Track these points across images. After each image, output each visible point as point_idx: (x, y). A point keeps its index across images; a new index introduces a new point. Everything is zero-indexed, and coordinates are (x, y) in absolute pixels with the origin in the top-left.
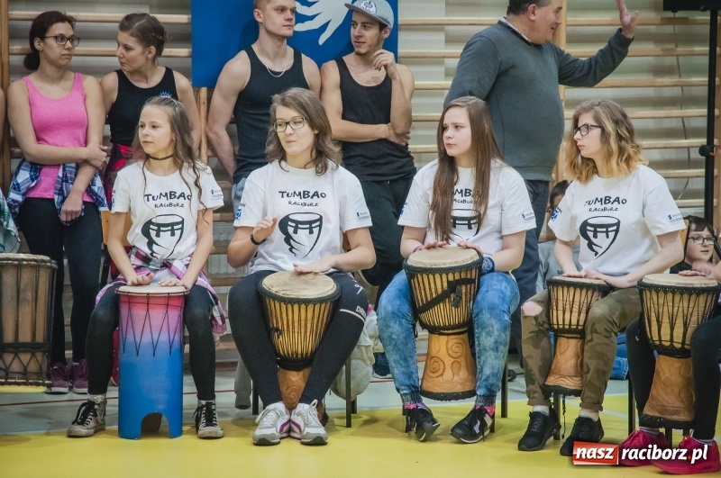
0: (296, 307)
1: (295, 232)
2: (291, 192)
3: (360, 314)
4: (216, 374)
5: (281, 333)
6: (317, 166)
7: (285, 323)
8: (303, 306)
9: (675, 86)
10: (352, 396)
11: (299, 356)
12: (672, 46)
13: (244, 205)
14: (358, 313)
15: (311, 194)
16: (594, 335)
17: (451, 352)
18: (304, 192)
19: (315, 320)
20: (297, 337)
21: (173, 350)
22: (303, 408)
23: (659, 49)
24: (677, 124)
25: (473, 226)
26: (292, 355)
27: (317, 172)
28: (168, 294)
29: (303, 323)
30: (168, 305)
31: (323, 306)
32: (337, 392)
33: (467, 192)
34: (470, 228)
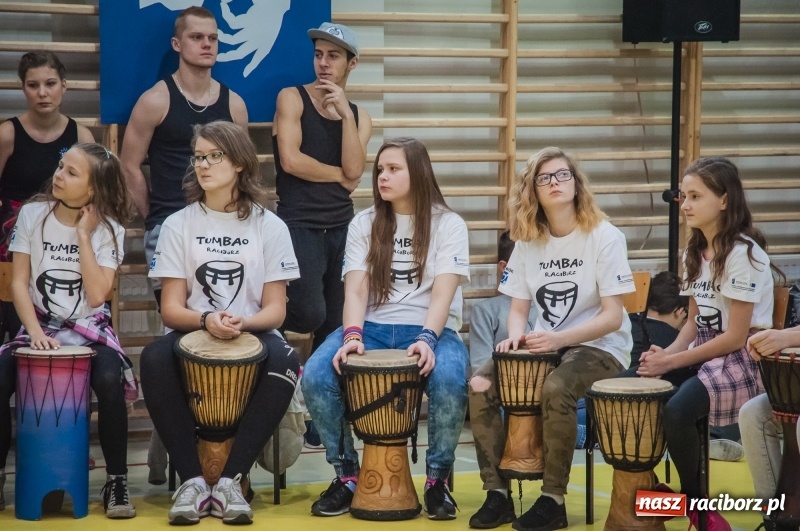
0: (218, 370)
1: (214, 282)
2: (210, 237)
3: (291, 378)
4: (129, 445)
5: (201, 399)
6: (238, 210)
7: (206, 388)
8: (226, 368)
9: (636, 124)
10: (280, 468)
11: (222, 425)
12: (633, 81)
13: (159, 253)
14: (288, 377)
15: (232, 241)
16: (550, 412)
17: (389, 465)
18: (225, 238)
19: (239, 386)
20: (219, 404)
21: (78, 419)
22: (226, 482)
23: (619, 84)
24: (638, 167)
25: (413, 280)
26: (214, 423)
27: (239, 217)
28: (74, 355)
29: (226, 387)
30: (73, 368)
31: (249, 367)
32: (264, 465)
33: (406, 242)
34: (410, 282)
